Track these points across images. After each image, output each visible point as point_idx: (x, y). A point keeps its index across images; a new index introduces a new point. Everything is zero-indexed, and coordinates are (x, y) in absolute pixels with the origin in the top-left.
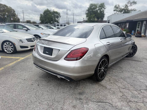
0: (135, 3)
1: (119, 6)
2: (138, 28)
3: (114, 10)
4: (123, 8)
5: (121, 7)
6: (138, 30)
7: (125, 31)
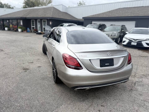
2: (33, 25)
6: (33, 28)
7: (20, 28)
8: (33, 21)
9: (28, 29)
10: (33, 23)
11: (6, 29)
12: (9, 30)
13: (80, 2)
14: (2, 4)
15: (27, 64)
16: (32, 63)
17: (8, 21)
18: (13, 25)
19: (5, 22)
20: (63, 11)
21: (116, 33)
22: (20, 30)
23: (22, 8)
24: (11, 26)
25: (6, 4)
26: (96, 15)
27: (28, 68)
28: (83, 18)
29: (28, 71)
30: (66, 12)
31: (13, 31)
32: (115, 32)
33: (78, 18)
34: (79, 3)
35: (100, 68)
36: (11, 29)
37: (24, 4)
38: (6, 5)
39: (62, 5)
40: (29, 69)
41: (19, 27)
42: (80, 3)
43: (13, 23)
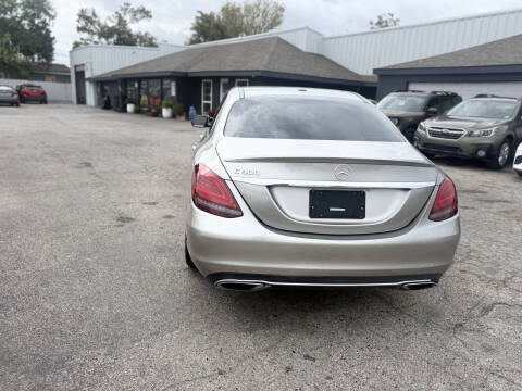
0: (145, 13)
1: (94, 15)
2: (207, 98)
3: (80, 29)
4: (110, 25)
5: (102, 21)
6: (207, 106)
7: (167, 106)
8: (208, 85)
9: (192, 110)
10: (208, 91)
11: (130, 108)
12: (138, 111)
13: (380, 18)
14: (130, 35)
15: (138, 206)
16: (154, 204)
17: (136, 85)
18: (148, 95)
19: (129, 88)
20: (310, 51)
21: (491, 124)
22: (166, 112)
23: (186, 44)
24: (144, 98)
25: (143, 33)
26: (425, 60)
27: (133, 217)
28: (375, 71)
29: (127, 225)
30: (320, 53)
31: (149, 116)
32: (489, 123)
33: (360, 73)
34: (376, 20)
35: (309, 219)
36: (145, 109)
37: (194, 32)
38: (141, 37)
39: (307, 28)
40: (133, 220)
41: (164, 102)
42: (379, 23)
43: (150, 90)
